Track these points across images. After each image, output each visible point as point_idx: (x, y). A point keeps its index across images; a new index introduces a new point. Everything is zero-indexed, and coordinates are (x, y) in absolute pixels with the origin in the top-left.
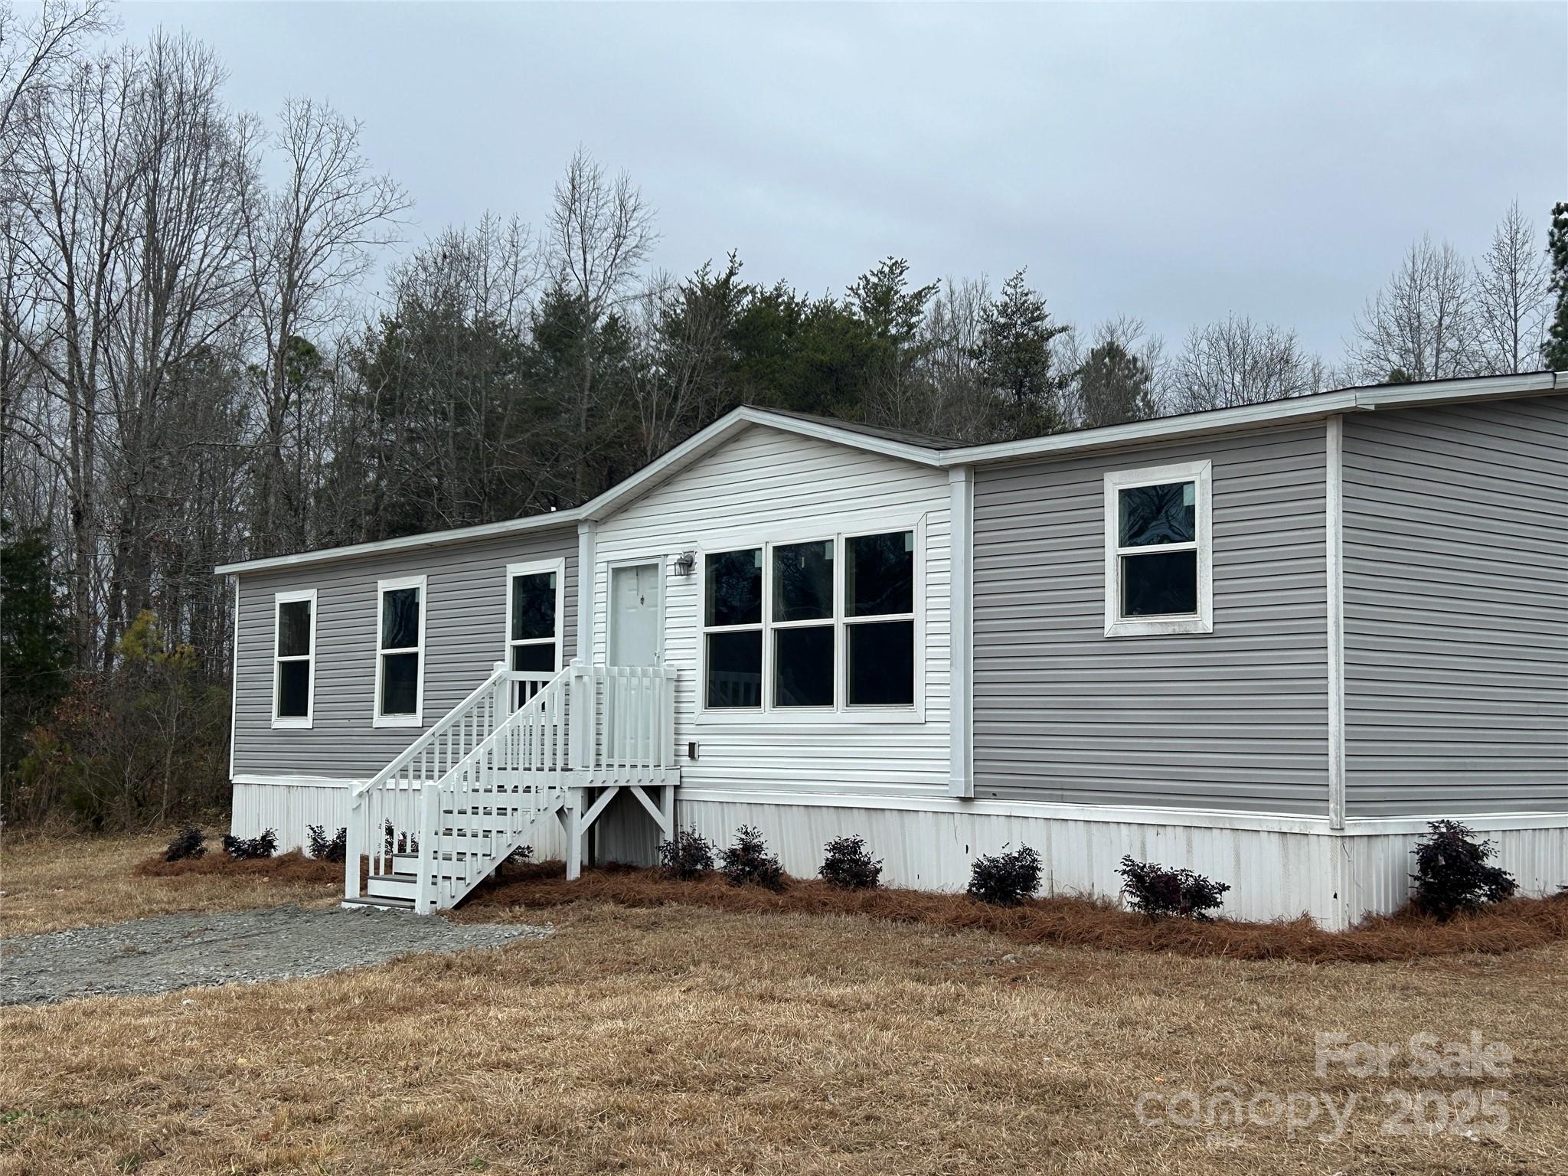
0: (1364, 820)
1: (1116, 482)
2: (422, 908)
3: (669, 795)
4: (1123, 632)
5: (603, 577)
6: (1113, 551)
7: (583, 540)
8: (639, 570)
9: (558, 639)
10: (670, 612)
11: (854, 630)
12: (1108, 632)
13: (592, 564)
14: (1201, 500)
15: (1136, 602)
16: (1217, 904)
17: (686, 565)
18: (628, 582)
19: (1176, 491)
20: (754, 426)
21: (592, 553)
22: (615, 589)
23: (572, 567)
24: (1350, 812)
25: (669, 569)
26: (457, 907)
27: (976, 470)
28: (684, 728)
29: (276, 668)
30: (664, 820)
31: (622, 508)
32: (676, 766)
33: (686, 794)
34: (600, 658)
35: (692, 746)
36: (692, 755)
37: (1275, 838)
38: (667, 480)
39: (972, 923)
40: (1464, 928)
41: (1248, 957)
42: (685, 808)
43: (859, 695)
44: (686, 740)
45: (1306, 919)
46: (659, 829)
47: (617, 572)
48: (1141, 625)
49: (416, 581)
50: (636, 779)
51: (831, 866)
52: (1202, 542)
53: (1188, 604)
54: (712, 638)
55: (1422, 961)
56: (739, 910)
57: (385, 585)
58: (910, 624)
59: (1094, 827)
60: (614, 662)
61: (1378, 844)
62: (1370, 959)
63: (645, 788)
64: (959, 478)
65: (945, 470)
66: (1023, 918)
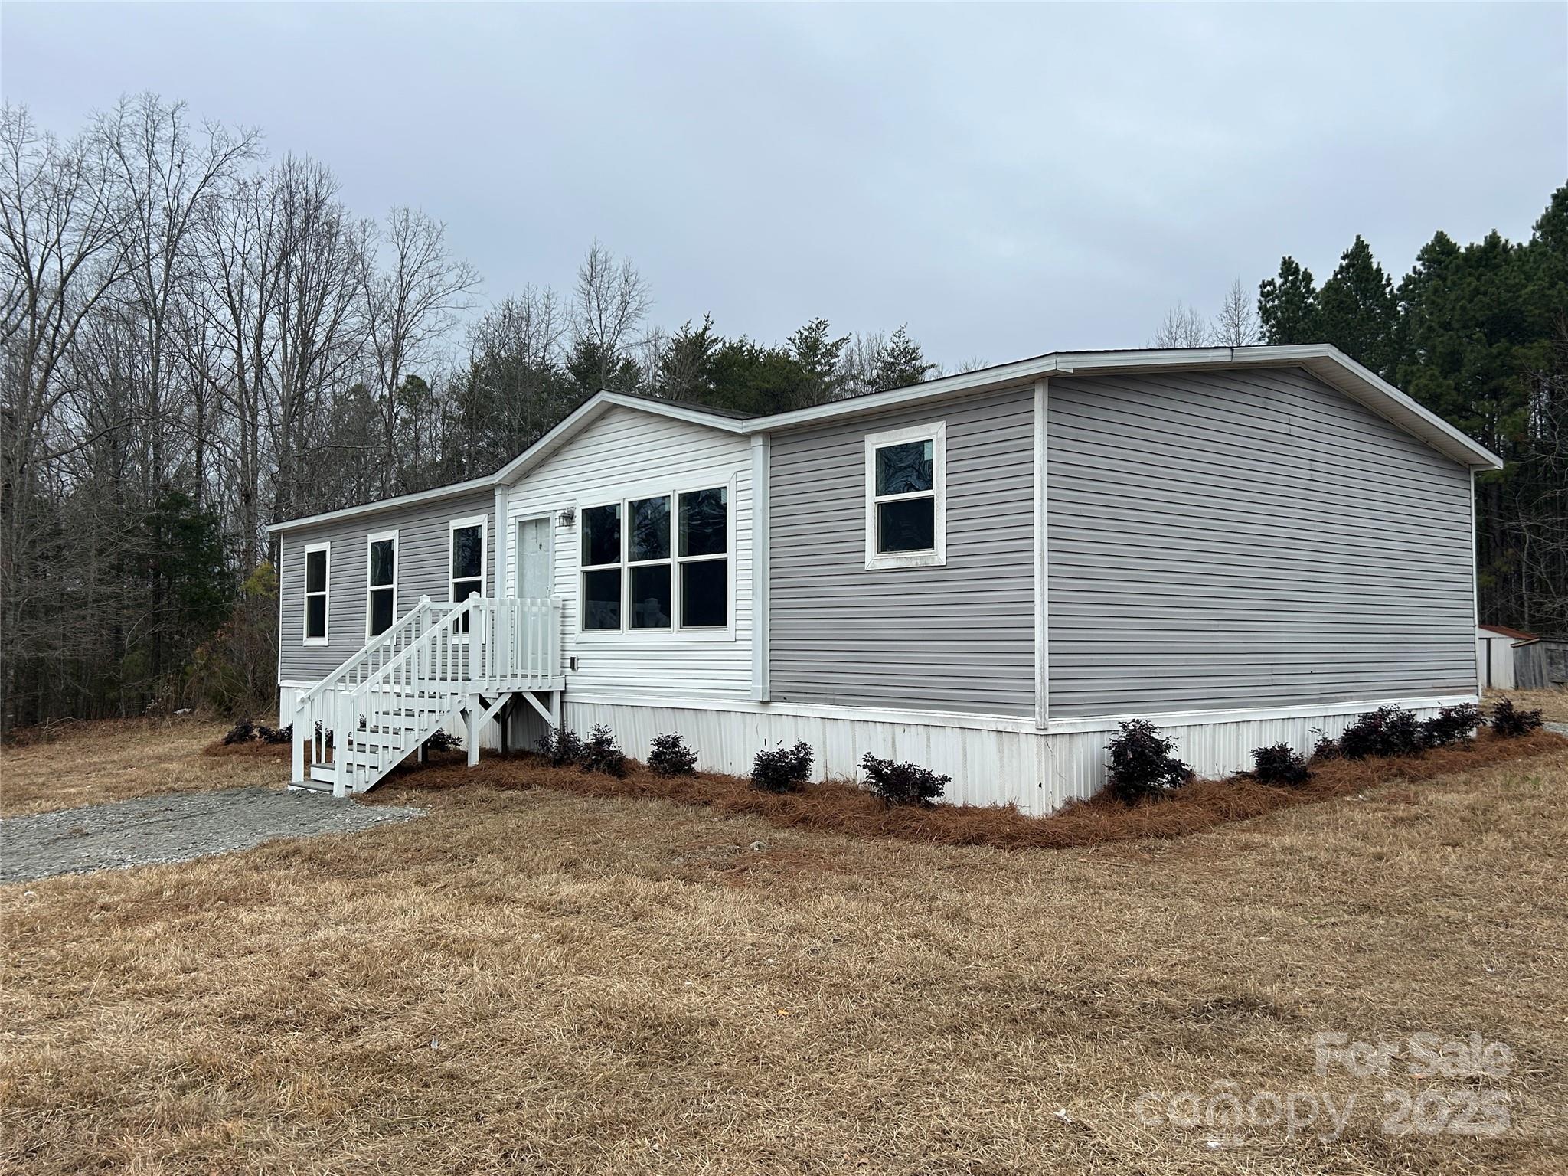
0: (1065, 720)
1: (875, 442)
2: (339, 792)
3: (556, 699)
4: (879, 566)
5: (513, 529)
6: (872, 499)
7: (498, 499)
8: (537, 522)
9: (483, 578)
10: (558, 555)
11: (686, 567)
12: (868, 566)
13: (505, 519)
14: (937, 455)
15: (890, 541)
16: (940, 794)
17: (569, 518)
18: (531, 532)
19: (919, 447)
20: (615, 406)
21: (505, 510)
22: (522, 541)
23: (491, 521)
24: (1052, 714)
25: (556, 521)
26: (371, 790)
27: (772, 436)
28: (568, 646)
29: (306, 601)
30: (553, 718)
31: (526, 474)
32: (562, 674)
33: (569, 698)
34: (511, 592)
35: (573, 659)
36: (572, 667)
37: (993, 735)
38: (555, 452)
39: (747, 809)
40: (1146, 813)
41: (956, 843)
42: (569, 708)
43: (691, 619)
44: (569, 655)
45: (1012, 808)
46: (548, 725)
47: (523, 524)
48: (893, 560)
49: (391, 534)
50: (526, 686)
51: (656, 757)
52: (938, 491)
53: (928, 543)
54: (587, 574)
55: (1105, 847)
56: (584, 793)
57: (373, 538)
58: (724, 562)
59: (857, 725)
60: (521, 595)
61: (1079, 739)
62: (1058, 845)
63: (536, 694)
64: (758, 442)
65: (747, 437)
66: (785, 804)
